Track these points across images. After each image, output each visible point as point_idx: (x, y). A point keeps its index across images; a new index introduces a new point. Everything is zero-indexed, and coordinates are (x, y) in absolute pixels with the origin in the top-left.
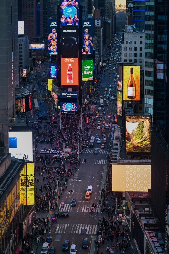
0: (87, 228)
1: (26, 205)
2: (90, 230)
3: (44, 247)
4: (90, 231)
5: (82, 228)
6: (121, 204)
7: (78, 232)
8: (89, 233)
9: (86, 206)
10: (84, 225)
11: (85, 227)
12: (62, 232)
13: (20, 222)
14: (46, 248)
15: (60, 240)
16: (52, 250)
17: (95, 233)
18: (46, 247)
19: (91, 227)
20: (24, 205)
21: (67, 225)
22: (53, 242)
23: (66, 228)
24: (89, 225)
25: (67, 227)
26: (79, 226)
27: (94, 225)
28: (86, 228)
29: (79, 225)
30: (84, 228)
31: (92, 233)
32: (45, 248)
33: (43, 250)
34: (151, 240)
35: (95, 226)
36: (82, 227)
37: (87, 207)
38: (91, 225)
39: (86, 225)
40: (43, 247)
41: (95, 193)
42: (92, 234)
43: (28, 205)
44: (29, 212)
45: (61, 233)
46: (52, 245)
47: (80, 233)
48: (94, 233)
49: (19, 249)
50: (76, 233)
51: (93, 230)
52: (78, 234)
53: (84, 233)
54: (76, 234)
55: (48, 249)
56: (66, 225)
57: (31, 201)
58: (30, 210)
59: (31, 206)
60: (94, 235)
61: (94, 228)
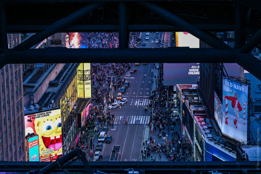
0: (140, 119)
1: (83, 98)
2: (143, 120)
3: (101, 135)
4: (143, 122)
5: (136, 119)
6: (172, 97)
7: (132, 123)
8: (143, 123)
9: (139, 100)
10: (138, 116)
11: (138, 118)
12: (117, 122)
13: (79, 112)
14: (103, 136)
15: (115, 130)
16: (109, 137)
17: (148, 123)
18: (103, 135)
19: (144, 118)
20: (82, 98)
21: (122, 117)
22: (110, 131)
23: (120, 119)
24: (142, 117)
25: (122, 118)
26: (133, 117)
27: (147, 116)
28: (139, 119)
29: (133, 116)
30: (138, 119)
31: (146, 123)
32: (102, 136)
33: (100, 138)
34: (199, 124)
35: (148, 117)
36: (136, 118)
37: (140, 101)
38: (144, 117)
39: (140, 117)
40: (100, 135)
41: (147, 89)
42: (145, 123)
43: (85, 98)
44: (87, 104)
45: (116, 123)
46: (108, 134)
47: (134, 123)
48: (147, 123)
49: (78, 137)
50: (131, 123)
51: (146, 121)
52: (132, 125)
53: (137, 123)
54: (130, 124)
55: (105, 137)
56: (121, 117)
57: (88, 94)
58: (87, 102)
59: (88, 99)
60: (147, 125)
61: (147, 119)
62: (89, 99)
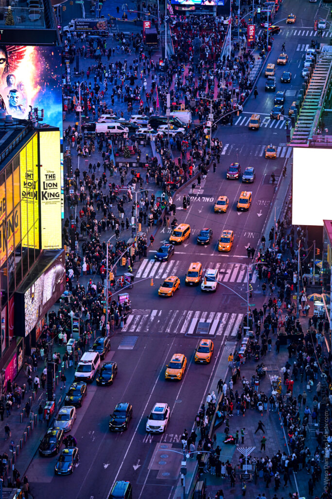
0: (213, 321)
1: (38, 248)
2: (221, 325)
3: (85, 362)
4: (220, 329)
5: (198, 321)
6: (317, 260)
7: (185, 330)
8: (218, 334)
9: (218, 265)
10: (206, 313)
11: (207, 317)
12: (139, 327)
13: (17, 290)
14: (90, 364)
15: (132, 348)
16: (110, 369)
17: (234, 334)
18: (91, 361)
19: (223, 319)
20: (32, 250)
21: (158, 313)
22: (114, 352)
23: (152, 318)
24: (219, 314)
25: (156, 317)
26: (190, 316)
27: (233, 314)
28: (209, 321)
29: (191, 312)
30: (206, 321)
31: (227, 333)
32: (87, 364)
33: (81, 369)
35: (237, 316)
36: (200, 317)
37: (219, 269)
38: (225, 314)
39: (212, 314)
40: (82, 361)
41: (247, 235)
42: (225, 335)
43: (43, 248)
44: (46, 266)
45: (138, 330)
46: (108, 359)
47: (191, 331)
48: (231, 332)
49: (15, 365)
50: (182, 332)
51: (229, 327)
52: (186, 336)
53: (201, 333)
54: (179, 335)
55: (96, 367)
56: (154, 312)
57: (53, 239)
58: (48, 263)
59: (51, 254)
60: (230, 338)
61: (232, 321)
62: (55, 252)
